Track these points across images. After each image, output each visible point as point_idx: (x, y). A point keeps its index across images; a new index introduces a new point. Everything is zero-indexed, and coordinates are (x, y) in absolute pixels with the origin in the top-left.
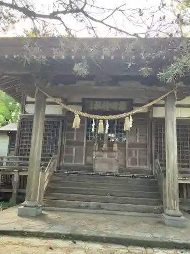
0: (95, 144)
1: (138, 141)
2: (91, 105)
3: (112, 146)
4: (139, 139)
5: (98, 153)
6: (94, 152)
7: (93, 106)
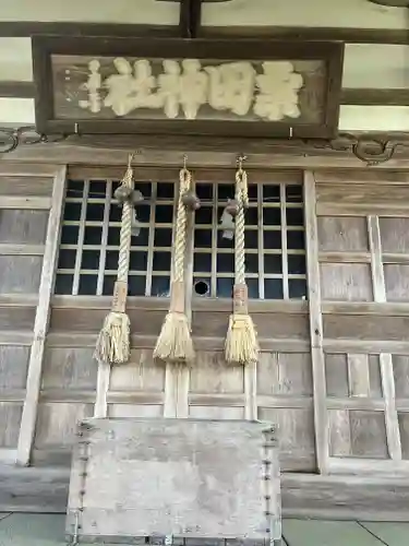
0: (111, 318)
1: (381, 296)
2: (94, 82)
3: (223, 331)
4: (389, 287)
5: (125, 378)
6: (103, 374)
7: (104, 92)
